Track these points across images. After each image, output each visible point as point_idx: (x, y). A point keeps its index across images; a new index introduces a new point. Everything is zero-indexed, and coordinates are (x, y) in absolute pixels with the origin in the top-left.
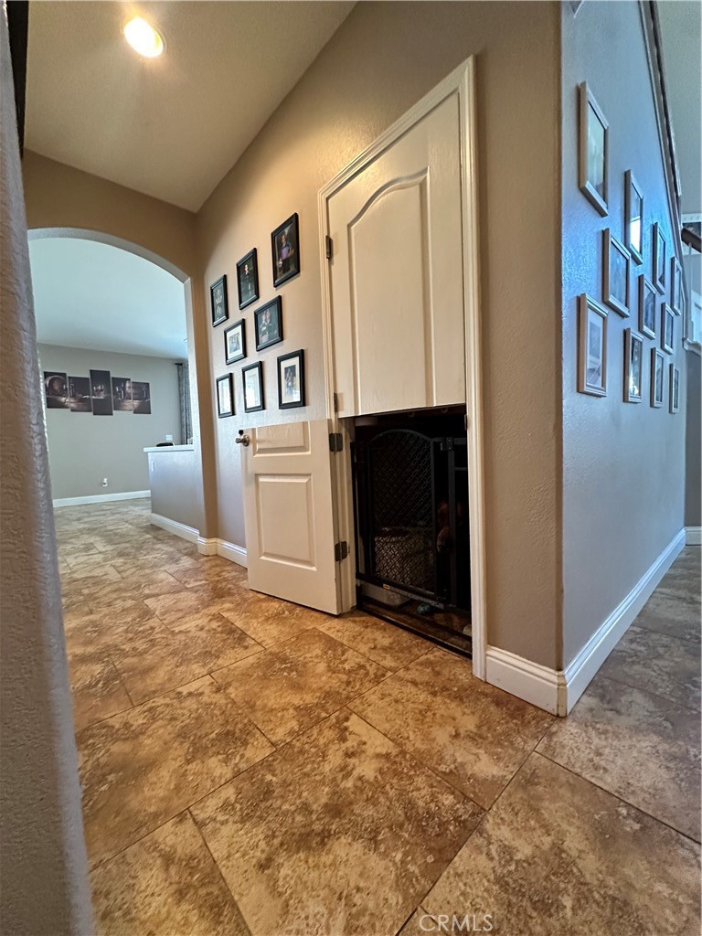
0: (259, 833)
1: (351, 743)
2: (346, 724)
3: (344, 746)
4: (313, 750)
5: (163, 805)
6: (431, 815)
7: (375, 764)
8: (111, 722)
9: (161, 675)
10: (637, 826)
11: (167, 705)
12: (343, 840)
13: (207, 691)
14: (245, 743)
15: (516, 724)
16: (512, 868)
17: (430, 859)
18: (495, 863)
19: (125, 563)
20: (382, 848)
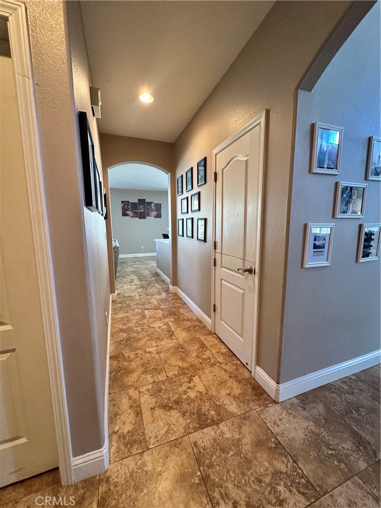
0: (154, 400)
1: (191, 385)
2: (193, 378)
3: (188, 385)
4: (179, 383)
5: (132, 384)
6: (204, 414)
7: (196, 394)
8: (125, 354)
9: (142, 342)
10: (274, 446)
11: (141, 354)
12: (175, 411)
13: (154, 352)
14: (159, 374)
15: (255, 399)
16: (221, 438)
17: (197, 426)
18: (216, 435)
19: (142, 292)
20: (185, 417)
